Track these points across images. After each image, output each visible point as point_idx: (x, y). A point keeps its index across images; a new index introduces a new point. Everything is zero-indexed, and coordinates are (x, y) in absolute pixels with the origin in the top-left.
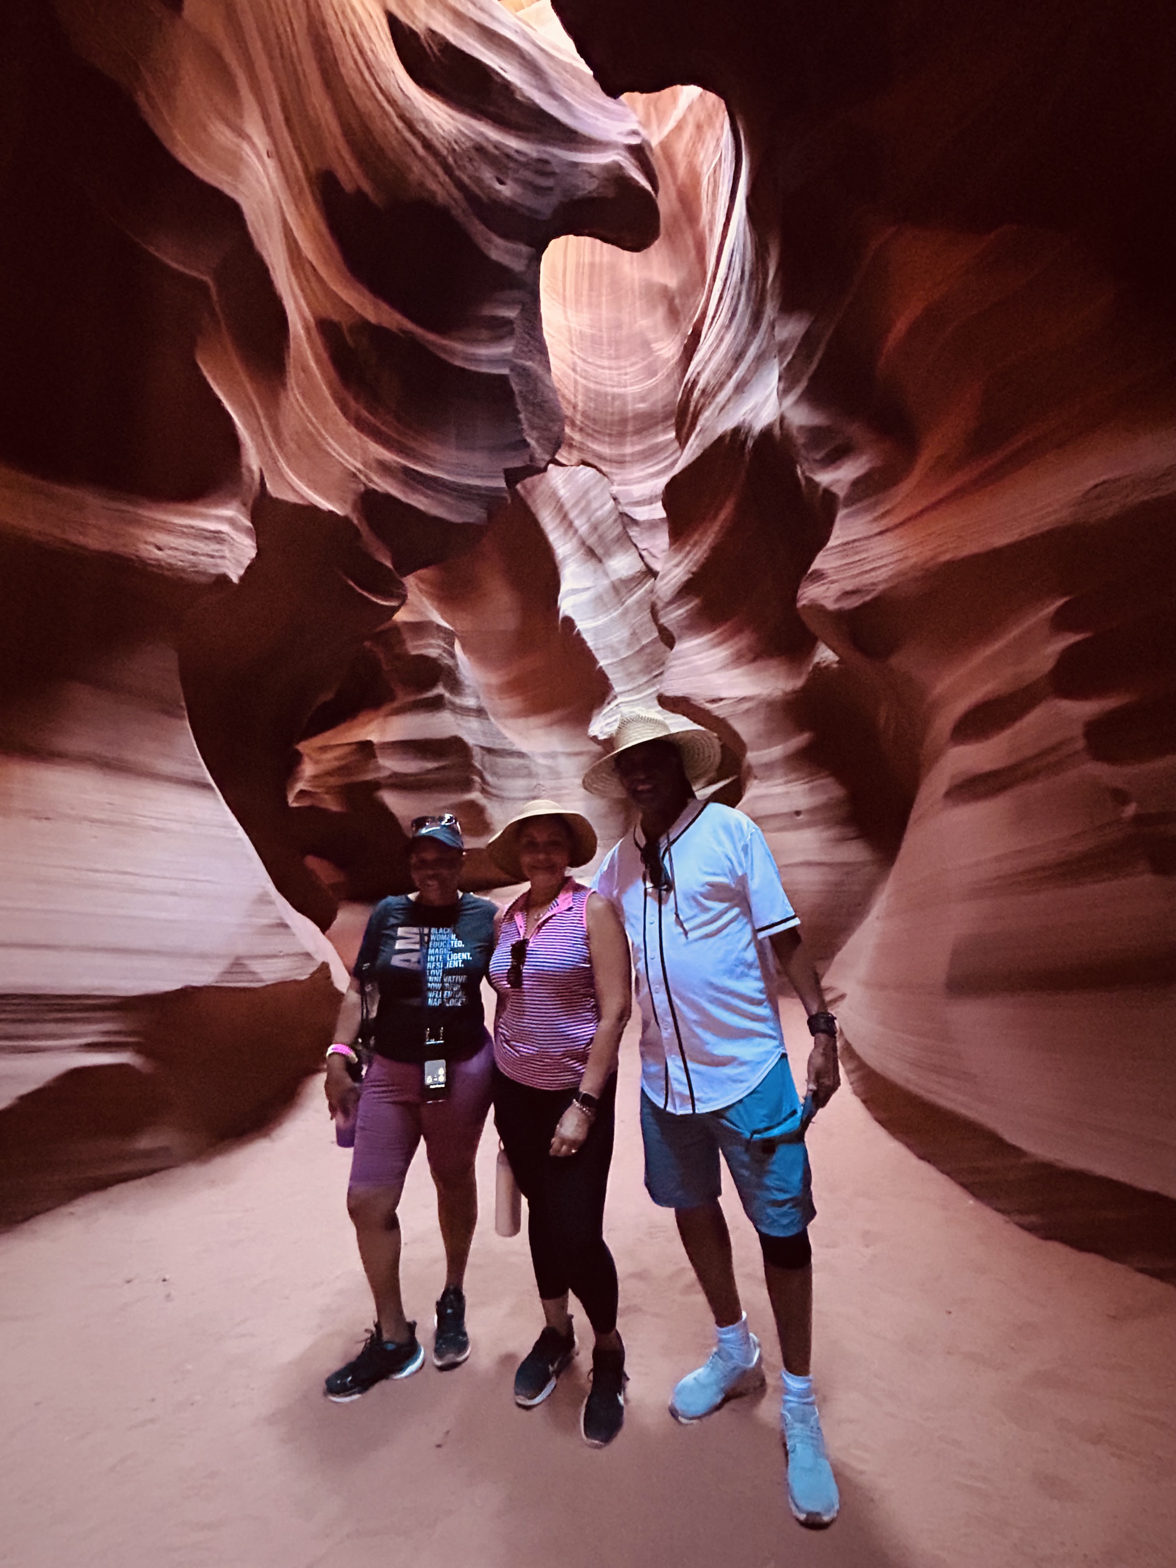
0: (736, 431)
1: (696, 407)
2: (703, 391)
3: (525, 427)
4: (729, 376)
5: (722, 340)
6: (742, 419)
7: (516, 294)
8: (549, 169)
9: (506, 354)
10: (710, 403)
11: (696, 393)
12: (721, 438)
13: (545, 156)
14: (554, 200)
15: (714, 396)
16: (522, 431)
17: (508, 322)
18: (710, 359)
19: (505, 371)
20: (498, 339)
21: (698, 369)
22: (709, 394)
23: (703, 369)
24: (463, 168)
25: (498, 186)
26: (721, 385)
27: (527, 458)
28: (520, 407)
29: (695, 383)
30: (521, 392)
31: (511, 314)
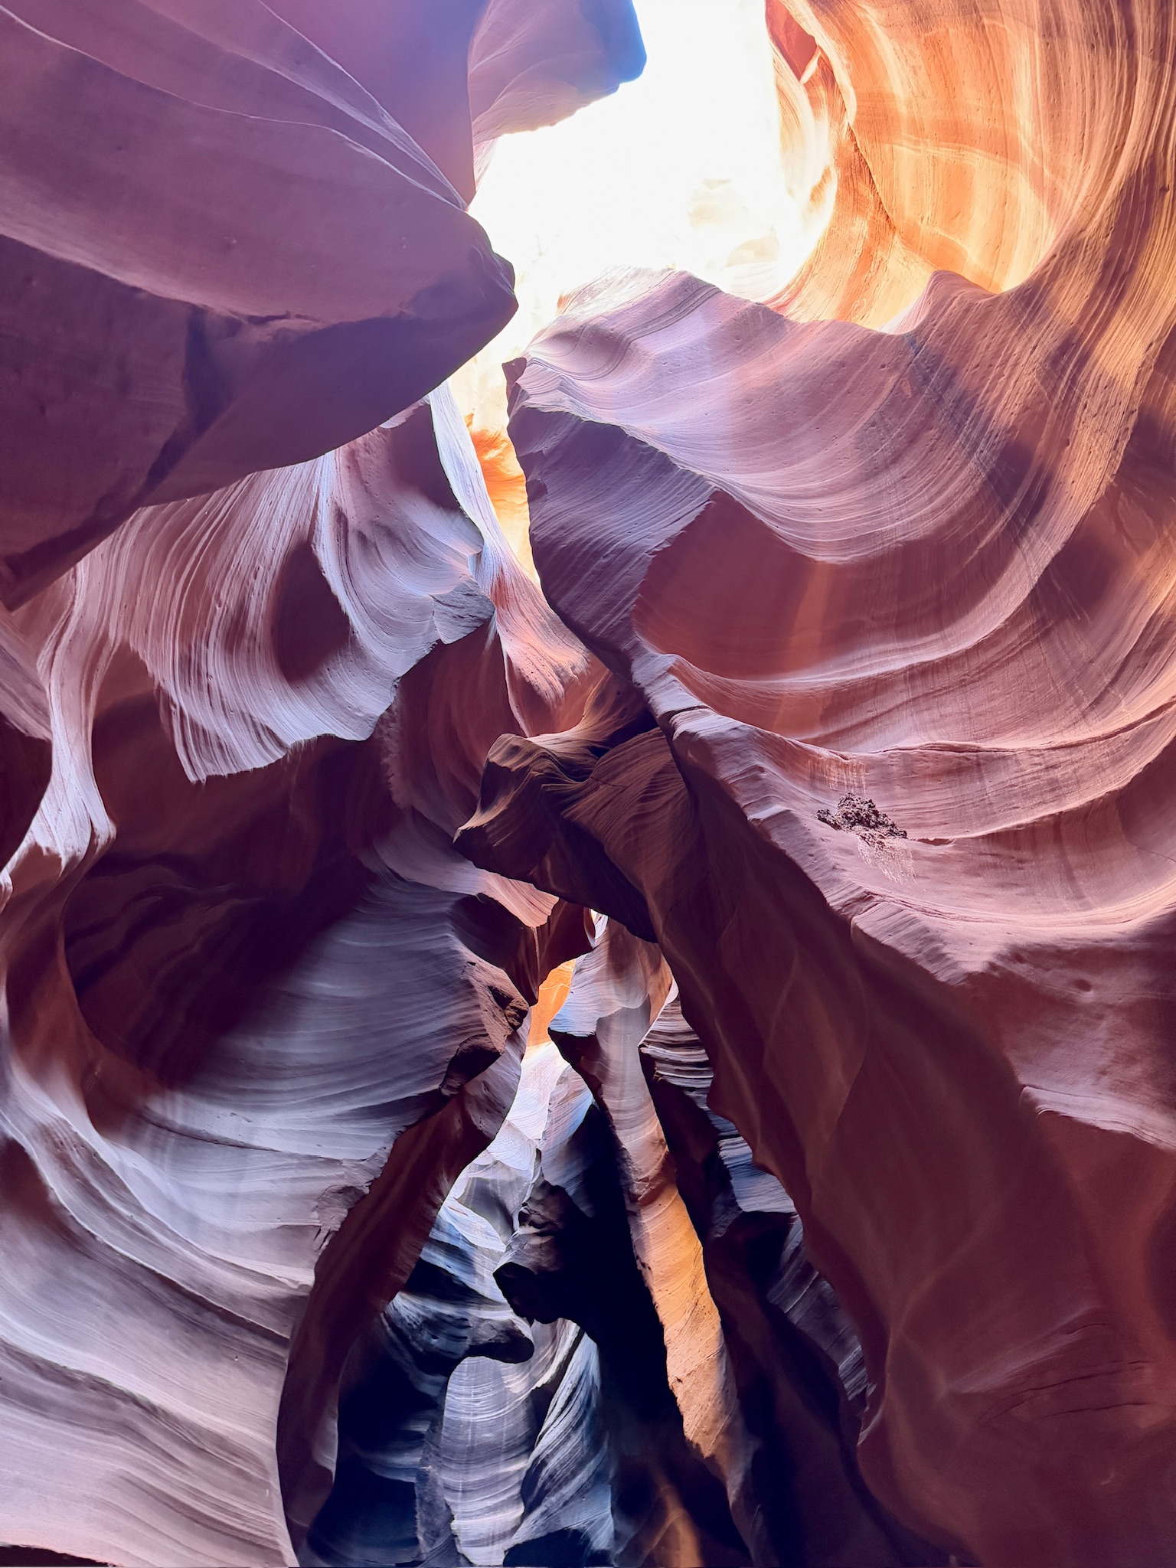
0: (577, 1533)
1: (544, 1485)
2: (551, 1476)
3: (419, 1525)
4: (574, 1474)
5: (568, 1437)
6: (582, 1526)
7: (430, 1413)
8: (466, 1324)
9: (415, 1464)
10: (556, 1491)
11: (544, 1474)
12: (564, 1532)
13: (465, 1316)
14: (468, 1343)
15: (560, 1487)
16: (416, 1529)
17: (420, 1436)
18: (557, 1449)
19: (413, 1480)
20: (410, 1449)
21: (549, 1452)
22: (557, 1482)
23: (552, 1455)
24: (414, 1338)
25: (434, 1341)
26: (567, 1481)
27: (415, 1554)
28: (417, 1508)
29: (544, 1463)
30: (419, 1495)
31: (423, 1428)
